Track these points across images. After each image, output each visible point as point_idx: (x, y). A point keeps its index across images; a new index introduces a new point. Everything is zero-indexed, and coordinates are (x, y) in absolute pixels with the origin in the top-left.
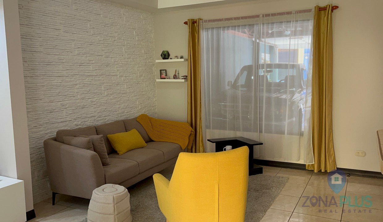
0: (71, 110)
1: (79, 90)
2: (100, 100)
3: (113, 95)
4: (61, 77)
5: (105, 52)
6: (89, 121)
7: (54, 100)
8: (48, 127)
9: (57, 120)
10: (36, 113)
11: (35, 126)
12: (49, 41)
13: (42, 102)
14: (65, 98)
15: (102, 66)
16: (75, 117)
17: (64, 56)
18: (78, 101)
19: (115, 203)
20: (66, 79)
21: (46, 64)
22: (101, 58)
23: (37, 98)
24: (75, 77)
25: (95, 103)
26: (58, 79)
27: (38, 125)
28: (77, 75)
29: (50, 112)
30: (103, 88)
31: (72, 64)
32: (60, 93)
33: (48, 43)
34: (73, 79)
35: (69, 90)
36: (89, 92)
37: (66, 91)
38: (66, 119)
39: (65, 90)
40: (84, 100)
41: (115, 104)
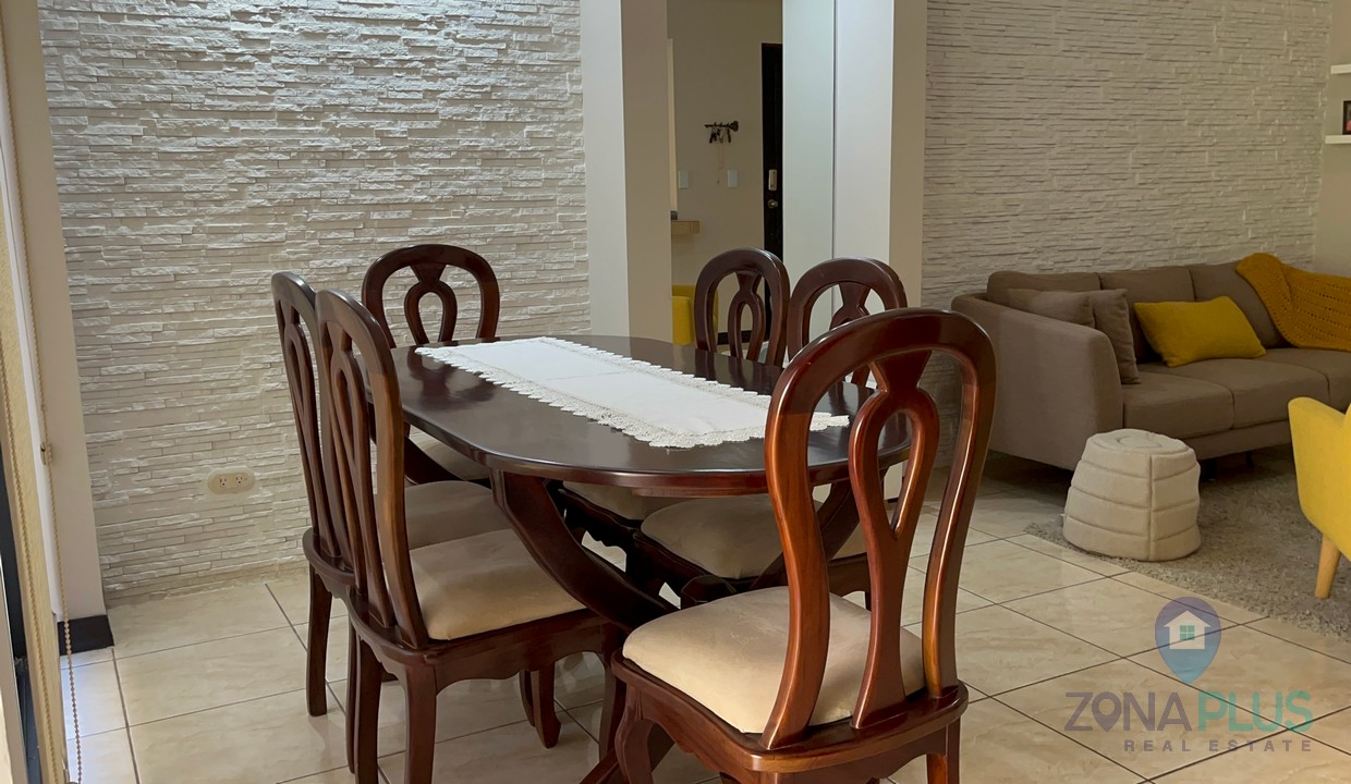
0: (1028, 221)
1: (1057, 162)
2: (1118, 198)
3: (1162, 186)
4: (1011, 122)
5: (1150, 41)
6: (1078, 263)
7: (985, 189)
8: (964, 265)
9: (988, 248)
10: (938, 222)
11: (933, 259)
12: (988, 15)
13: (954, 190)
14: (1018, 185)
15: (1134, 87)
16: (1039, 244)
17: (1025, 59)
18: (1051, 196)
19: (1153, 477)
20: (1026, 128)
21: (974, 80)
22: (1136, 62)
23: (943, 180)
24: (1049, 123)
25: (1101, 207)
26: (1002, 127)
27: (940, 256)
28: (1055, 117)
29: (974, 223)
30: (1130, 161)
31: (1045, 83)
32: (1004, 168)
33: (987, 21)
34: (1043, 129)
35: (1029, 160)
36: (1087, 172)
37: (1021, 163)
38: (1013, 246)
39: (1018, 160)
40: (1070, 194)
41: (1165, 217)
